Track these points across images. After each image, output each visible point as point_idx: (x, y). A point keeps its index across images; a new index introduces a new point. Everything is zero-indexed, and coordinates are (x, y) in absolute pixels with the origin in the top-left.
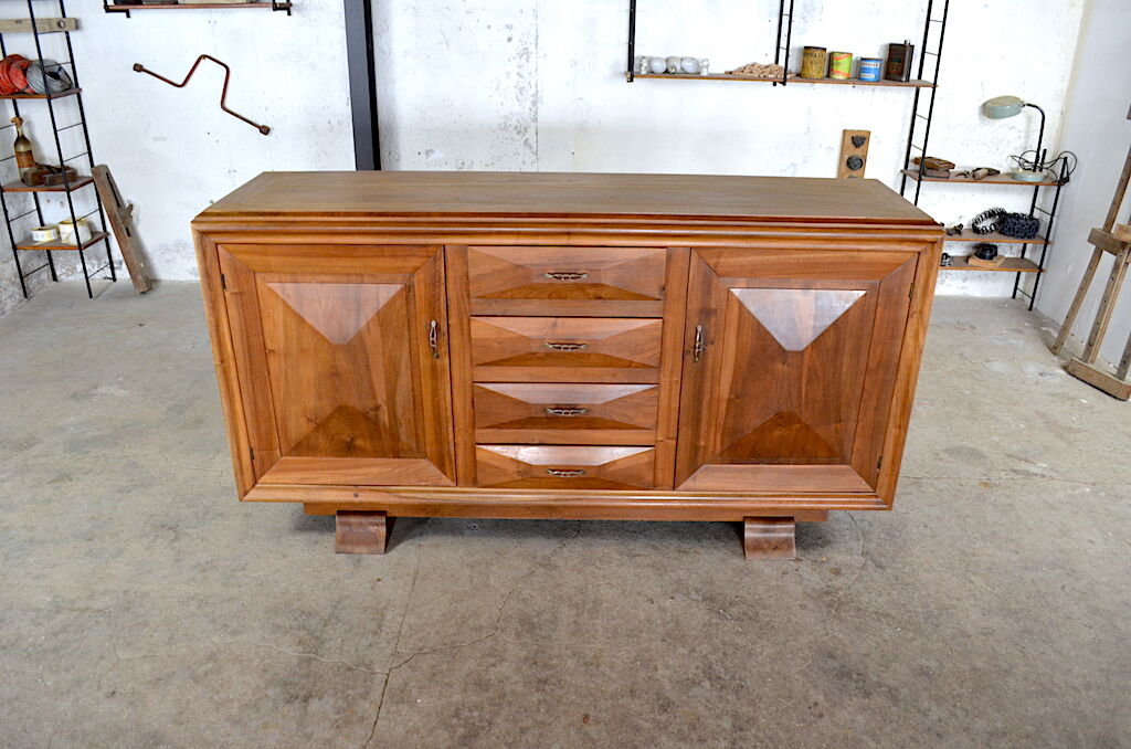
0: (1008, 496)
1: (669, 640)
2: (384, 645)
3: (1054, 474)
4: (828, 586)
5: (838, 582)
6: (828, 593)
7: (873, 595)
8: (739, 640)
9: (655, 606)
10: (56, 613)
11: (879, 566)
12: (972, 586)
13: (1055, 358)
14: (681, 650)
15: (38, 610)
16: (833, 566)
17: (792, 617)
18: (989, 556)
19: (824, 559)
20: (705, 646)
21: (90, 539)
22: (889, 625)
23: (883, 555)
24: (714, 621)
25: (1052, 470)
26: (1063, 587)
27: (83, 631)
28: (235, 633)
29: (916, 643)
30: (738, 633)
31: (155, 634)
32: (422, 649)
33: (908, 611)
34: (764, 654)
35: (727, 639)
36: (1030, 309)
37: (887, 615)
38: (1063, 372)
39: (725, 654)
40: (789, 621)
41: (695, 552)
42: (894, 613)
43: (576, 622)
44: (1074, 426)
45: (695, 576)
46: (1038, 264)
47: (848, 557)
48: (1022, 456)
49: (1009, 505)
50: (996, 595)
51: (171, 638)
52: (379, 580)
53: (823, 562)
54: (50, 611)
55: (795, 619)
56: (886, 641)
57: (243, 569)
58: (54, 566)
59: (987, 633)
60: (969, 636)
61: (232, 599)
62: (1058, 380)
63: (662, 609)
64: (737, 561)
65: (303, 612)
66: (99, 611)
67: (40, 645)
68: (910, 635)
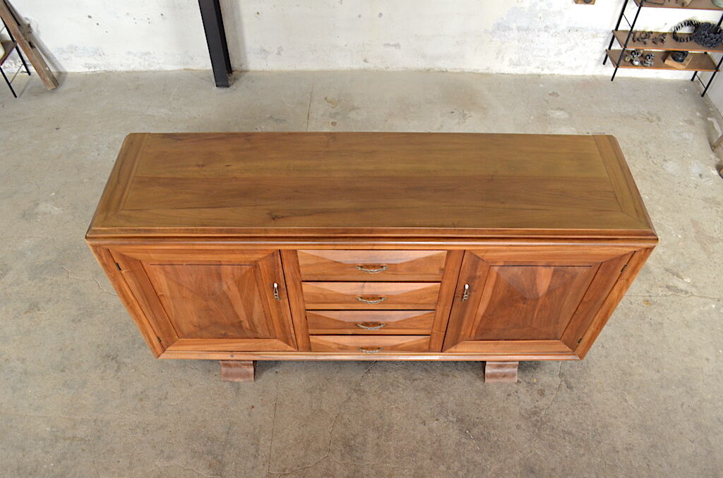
0: (660, 314)
1: (435, 459)
2: (261, 467)
3: (694, 290)
4: (535, 407)
5: (542, 403)
6: (535, 413)
7: (563, 414)
8: (478, 458)
9: (426, 428)
10: (56, 442)
11: (570, 387)
12: (625, 404)
13: (713, 156)
14: (443, 468)
15: (44, 440)
16: (541, 388)
17: (511, 436)
18: (640, 375)
19: (535, 381)
20: (456, 463)
21: (63, 371)
22: (570, 442)
23: (572, 376)
24: (463, 440)
25: (694, 286)
26: (682, 405)
27: (75, 458)
28: (169, 458)
29: (584, 459)
30: (477, 451)
31: (120, 460)
32: (284, 470)
33: (583, 429)
34: (492, 470)
35: (470, 457)
36: (703, 95)
37: (570, 433)
38: (715, 173)
39: (468, 470)
40: (509, 440)
41: (453, 375)
42: (574, 432)
43: (377, 444)
44: (715, 235)
45: (452, 399)
46: (717, 65)
47: (550, 379)
48: (675, 270)
49: (660, 323)
50: (639, 412)
51: (131, 463)
52: (253, 407)
53: (534, 383)
54: (52, 440)
55: (513, 439)
56: (567, 457)
57: (166, 398)
58: (46, 397)
59: (629, 448)
60: (618, 452)
61: (163, 427)
62: (710, 183)
63: (431, 431)
64: (478, 383)
65: (208, 438)
66: (82, 439)
67: (52, 471)
68: (582, 452)
